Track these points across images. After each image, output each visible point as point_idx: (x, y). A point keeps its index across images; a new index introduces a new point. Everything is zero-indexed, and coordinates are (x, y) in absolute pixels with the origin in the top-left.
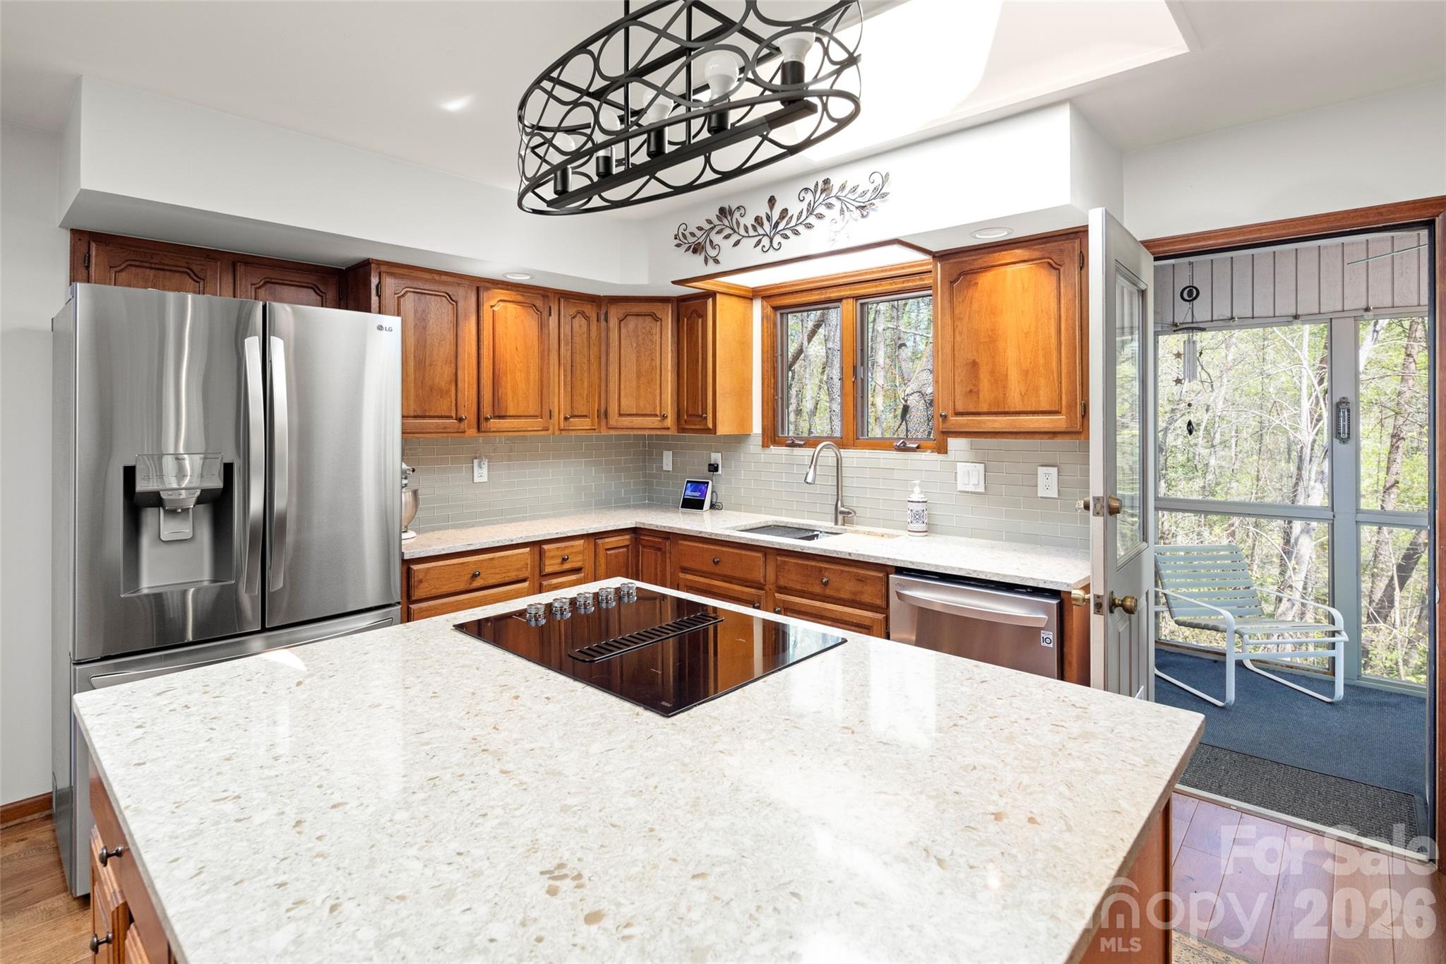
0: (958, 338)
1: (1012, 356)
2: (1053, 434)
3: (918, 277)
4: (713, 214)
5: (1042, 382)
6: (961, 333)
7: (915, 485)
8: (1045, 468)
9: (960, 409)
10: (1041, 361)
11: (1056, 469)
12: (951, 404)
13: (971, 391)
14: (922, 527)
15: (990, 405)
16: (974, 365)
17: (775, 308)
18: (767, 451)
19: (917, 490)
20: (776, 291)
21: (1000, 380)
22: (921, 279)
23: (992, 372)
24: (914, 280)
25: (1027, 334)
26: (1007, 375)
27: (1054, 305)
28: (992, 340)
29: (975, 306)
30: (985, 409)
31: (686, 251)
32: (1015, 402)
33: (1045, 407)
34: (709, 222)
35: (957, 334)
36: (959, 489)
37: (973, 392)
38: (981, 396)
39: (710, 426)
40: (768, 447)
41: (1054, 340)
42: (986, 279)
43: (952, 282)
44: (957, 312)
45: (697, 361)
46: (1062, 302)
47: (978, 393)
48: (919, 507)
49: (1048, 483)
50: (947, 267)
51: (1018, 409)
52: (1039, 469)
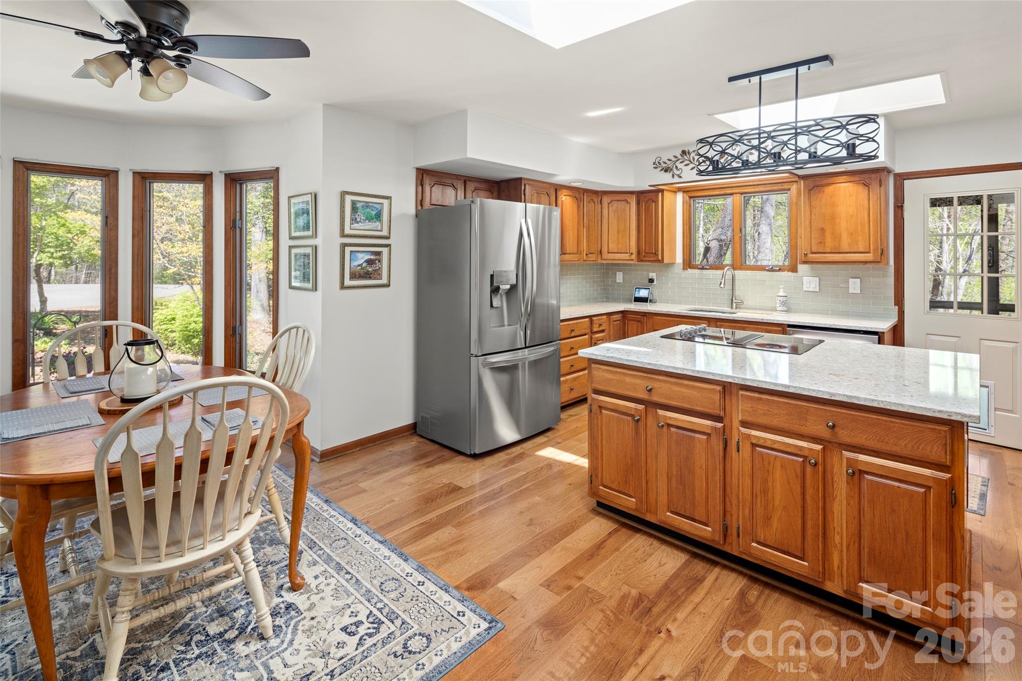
0: (813, 217)
1: (843, 226)
4: (678, 153)
5: (860, 238)
6: (815, 215)
7: (780, 288)
8: (853, 279)
9: (814, 250)
10: (859, 228)
11: (859, 279)
12: (809, 248)
13: (821, 242)
14: (785, 309)
15: (831, 249)
16: (823, 230)
17: (691, 198)
18: (686, 272)
19: (781, 290)
20: (693, 189)
21: (837, 237)
23: (833, 233)
25: (852, 216)
26: (841, 235)
27: (866, 202)
28: (833, 218)
29: (823, 202)
30: (829, 251)
31: (661, 170)
32: (845, 246)
33: (861, 250)
34: (675, 157)
35: (813, 214)
36: (804, 290)
37: (822, 243)
38: (826, 244)
39: (660, 258)
40: (687, 269)
41: (866, 219)
42: (829, 190)
43: (810, 190)
44: (813, 204)
46: (871, 201)
47: (824, 243)
49: (855, 286)
50: (807, 182)
51: (847, 251)
52: (850, 279)
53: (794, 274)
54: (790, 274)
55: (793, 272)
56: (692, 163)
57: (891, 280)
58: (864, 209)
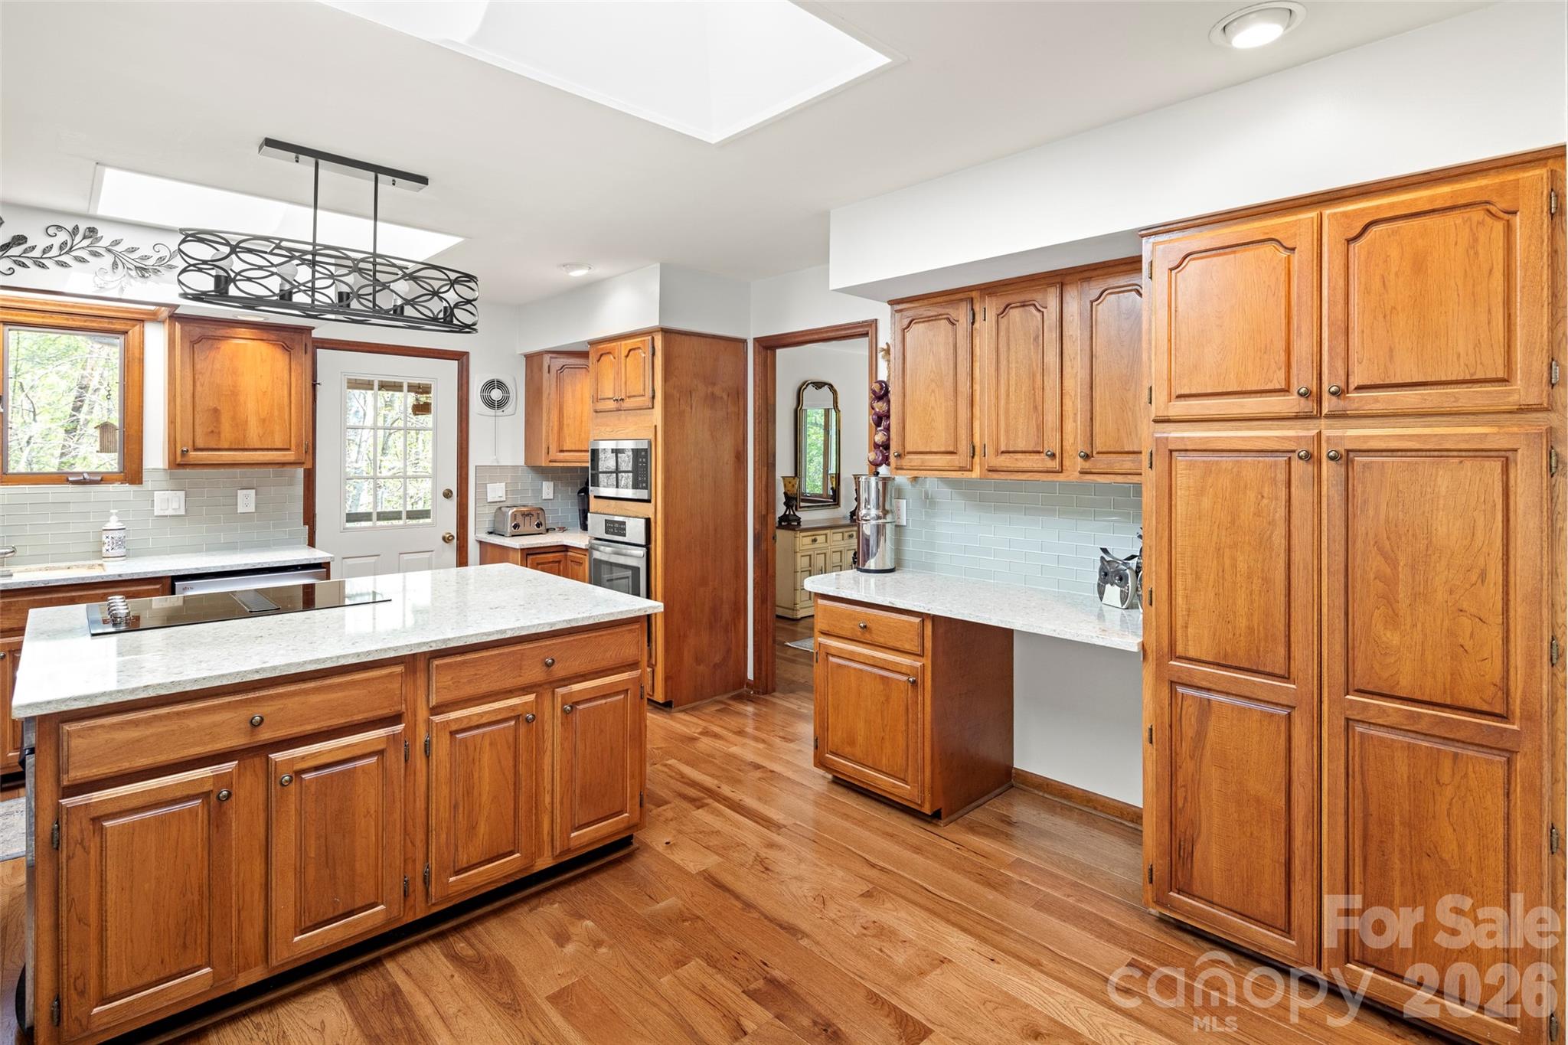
0: (199, 388)
1: (251, 407)
2: (283, 464)
3: (106, 320)
5: (277, 428)
6: (202, 385)
7: (112, 514)
8: (245, 491)
9: (200, 443)
10: (276, 413)
11: (254, 491)
12: (191, 443)
13: (212, 432)
14: (122, 551)
15: (231, 443)
16: (216, 411)
19: (113, 519)
21: (240, 425)
22: (112, 322)
23: (234, 418)
25: (265, 393)
26: (247, 421)
27: (284, 375)
28: (234, 394)
29: (217, 366)
30: (226, 447)
32: (253, 439)
33: (280, 446)
35: (198, 384)
36: (156, 514)
37: (215, 433)
38: (222, 435)
41: (286, 400)
42: (228, 347)
43: (193, 343)
44: (198, 367)
46: (293, 374)
47: (219, 433)
48: (117, 534)
49: (246, 502)
50: (187, 328)
51: (256, 447)
52: (239, 491)
53: (133, 487)
54: (127, 487)
55: (132, 482)
57: (299, 491)
58: (283, 384)
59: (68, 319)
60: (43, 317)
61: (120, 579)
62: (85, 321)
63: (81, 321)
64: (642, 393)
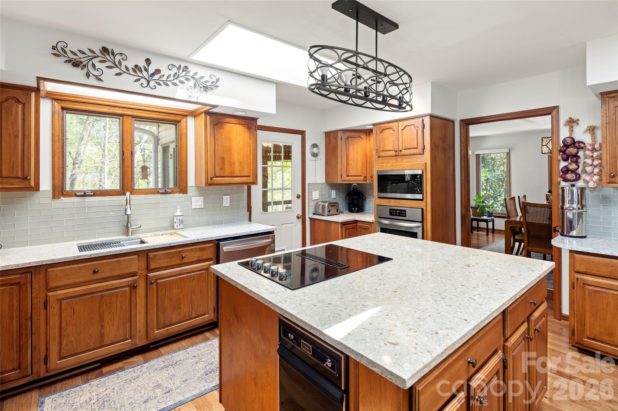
0: (217, 147)
1: (236, 156)
3: (173, 115)
4: (97, 50)
5: (245, 166)
6: (218, 146)
8: (226, 196)
9: (217, 174)
10: (245, 159)
11: (229, 196)
12: (214, 174)
13: (222, 168)
15: (229, 174)
16: (223, 158)
17: (63, 109)
18: (57, 201)
19: (178, 210)
20: (72, 99)
21: (232, 165)
22: (175, 117)
23: (230, 162)
24: (171, 116)
25: (241, 150)
26: (234, 163)
27: (249, 141)
28: (230, 150)
29: (223, 136)
30: (227, 175)
31: (66, 62)
32: (237, 173)
33: (246, 175)
34: (93, 52)
35: (216, 145)
36: (193, 208)
37: (223, 169)
38: (226, 170)
39: (33, 184)
41: (249, 153)
42: (227, 127)
43: (214, 125)
44: (216, 137)
45: (16, 136)
46: (251, 140)
47: (224, 169)
48: (181, 218)
49: (226, 201)
50: (212, 118)
51: (238, 175)
52: (224, 196)
53: (184, 195)
54: (181, 195)
55: (183, 193)
56: (117, 67)
57: (245, 195)
58: (248, 145)
59: (158, 115)
60: (149, 114)
61: (198, 241)
62: (165, 116)
63: (163, 116)
64: (416, 147)
